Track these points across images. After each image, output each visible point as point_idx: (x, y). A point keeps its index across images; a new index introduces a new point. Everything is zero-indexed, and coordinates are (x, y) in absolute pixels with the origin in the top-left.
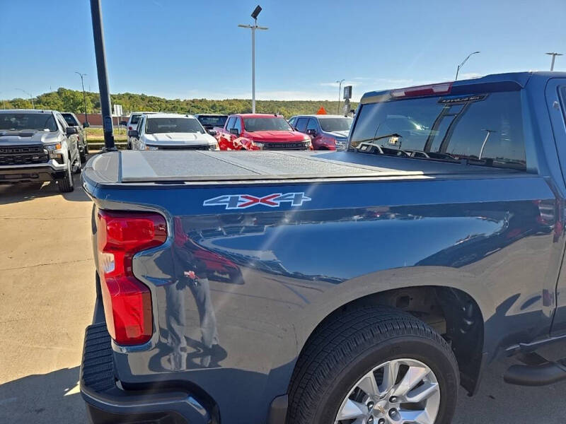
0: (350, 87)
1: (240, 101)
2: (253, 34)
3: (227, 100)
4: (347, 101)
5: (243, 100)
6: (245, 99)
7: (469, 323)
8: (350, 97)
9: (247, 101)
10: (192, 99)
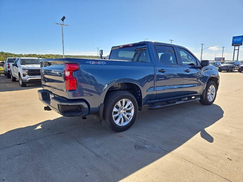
0: (102, 50)
1: (53, 55)
2: (62, 27)
3: (47, 55)
4: (101, 56)
5: (54, 55)
6: (55, 54)
7: (139, 95)
8: (102, 54)
9: (56, 55)
10: (29, 54)
